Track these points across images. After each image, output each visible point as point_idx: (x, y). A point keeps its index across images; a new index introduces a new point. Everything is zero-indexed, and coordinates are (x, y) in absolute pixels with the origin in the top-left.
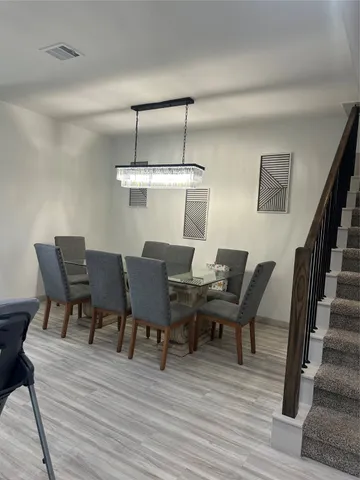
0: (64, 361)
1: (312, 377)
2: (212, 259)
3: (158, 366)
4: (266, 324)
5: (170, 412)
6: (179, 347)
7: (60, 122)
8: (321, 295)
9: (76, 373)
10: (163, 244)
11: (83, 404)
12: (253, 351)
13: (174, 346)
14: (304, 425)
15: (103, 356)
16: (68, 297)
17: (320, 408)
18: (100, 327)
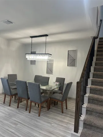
0: (9, 114)
1: (83, 120)
2: (55, 80)
3: (38, 115)
4: (71, 99)
5: (41, 131)
6: (44, 109)
7: (9, 41)
8: (85, 93)
9: (12, 119)
10: (40, 76)
11: (13, 130)
12: (67, 109)
13: (43, 108)
14: (81, 135)
15: (21, 112)
16: (11, 94)
17: (85, 129)
18: (21, 102)
